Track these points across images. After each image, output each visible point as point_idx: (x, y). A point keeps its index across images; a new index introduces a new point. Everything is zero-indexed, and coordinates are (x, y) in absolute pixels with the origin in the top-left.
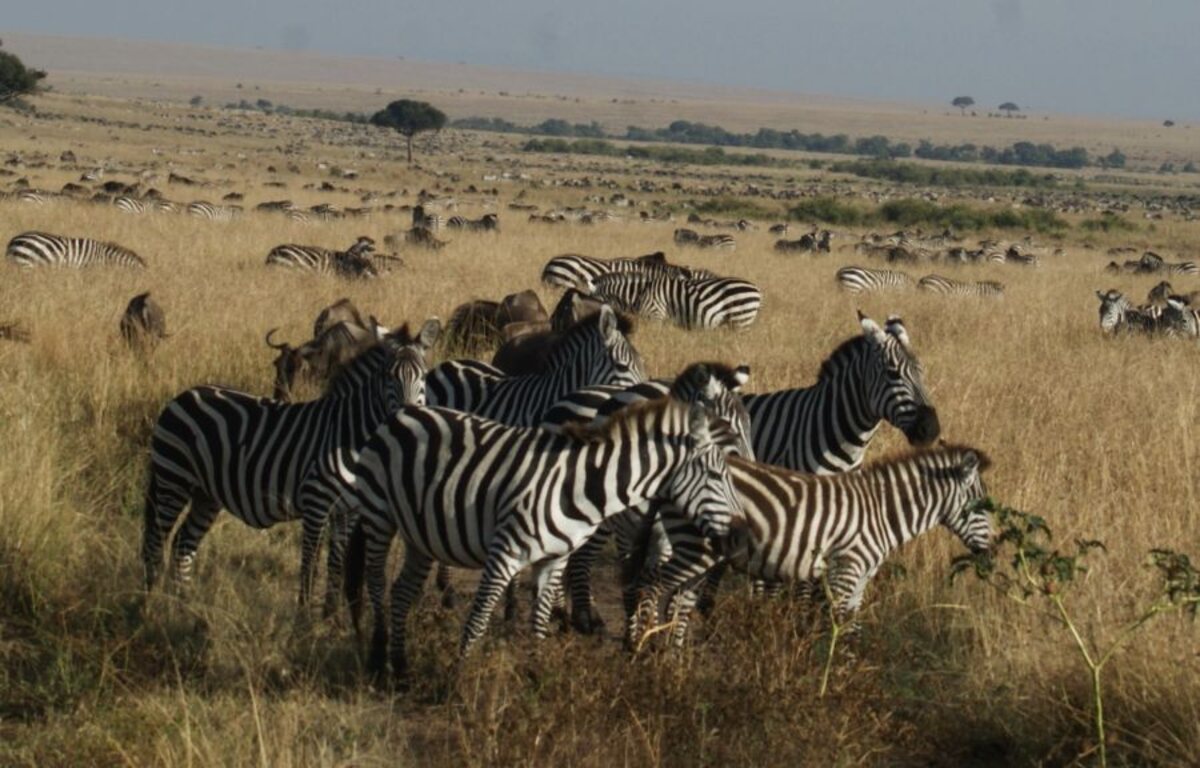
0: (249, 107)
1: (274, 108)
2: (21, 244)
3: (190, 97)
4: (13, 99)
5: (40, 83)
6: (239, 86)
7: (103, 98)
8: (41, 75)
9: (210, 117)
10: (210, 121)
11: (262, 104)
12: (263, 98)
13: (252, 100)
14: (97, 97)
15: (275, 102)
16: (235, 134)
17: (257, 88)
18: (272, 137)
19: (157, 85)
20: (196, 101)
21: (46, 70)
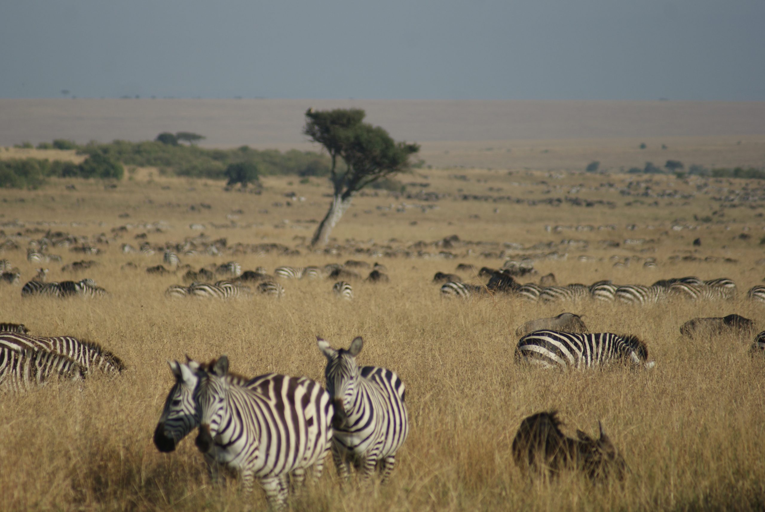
0: (657, 171)
1: (686, 169)
2: (530, 342)
3: (585, 164)
4: (380, 180)
5: (412, 158)
6: (643, 146)
7: (485, 172)
8: (413, 149)
9: (611, 185)
10: (612, 190)
11: (671, 165)
12: (674, 158)
13: (660, 161)
14: (477, 171)
15: (687, 162)
16: (642, 203)
17: (664, 147)
18: (685, 204)
19: (546, 151)
20: (592, 167)
21: (419, 143)
